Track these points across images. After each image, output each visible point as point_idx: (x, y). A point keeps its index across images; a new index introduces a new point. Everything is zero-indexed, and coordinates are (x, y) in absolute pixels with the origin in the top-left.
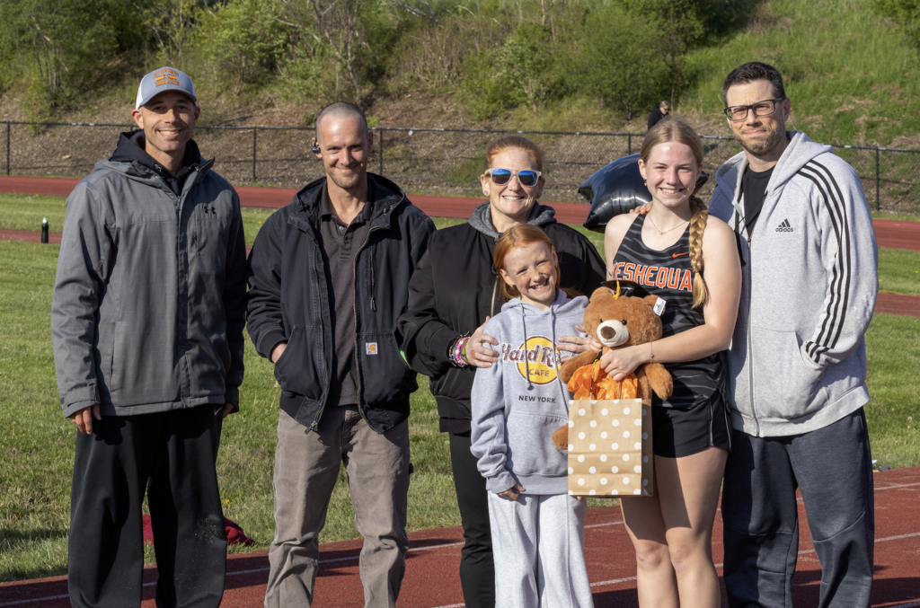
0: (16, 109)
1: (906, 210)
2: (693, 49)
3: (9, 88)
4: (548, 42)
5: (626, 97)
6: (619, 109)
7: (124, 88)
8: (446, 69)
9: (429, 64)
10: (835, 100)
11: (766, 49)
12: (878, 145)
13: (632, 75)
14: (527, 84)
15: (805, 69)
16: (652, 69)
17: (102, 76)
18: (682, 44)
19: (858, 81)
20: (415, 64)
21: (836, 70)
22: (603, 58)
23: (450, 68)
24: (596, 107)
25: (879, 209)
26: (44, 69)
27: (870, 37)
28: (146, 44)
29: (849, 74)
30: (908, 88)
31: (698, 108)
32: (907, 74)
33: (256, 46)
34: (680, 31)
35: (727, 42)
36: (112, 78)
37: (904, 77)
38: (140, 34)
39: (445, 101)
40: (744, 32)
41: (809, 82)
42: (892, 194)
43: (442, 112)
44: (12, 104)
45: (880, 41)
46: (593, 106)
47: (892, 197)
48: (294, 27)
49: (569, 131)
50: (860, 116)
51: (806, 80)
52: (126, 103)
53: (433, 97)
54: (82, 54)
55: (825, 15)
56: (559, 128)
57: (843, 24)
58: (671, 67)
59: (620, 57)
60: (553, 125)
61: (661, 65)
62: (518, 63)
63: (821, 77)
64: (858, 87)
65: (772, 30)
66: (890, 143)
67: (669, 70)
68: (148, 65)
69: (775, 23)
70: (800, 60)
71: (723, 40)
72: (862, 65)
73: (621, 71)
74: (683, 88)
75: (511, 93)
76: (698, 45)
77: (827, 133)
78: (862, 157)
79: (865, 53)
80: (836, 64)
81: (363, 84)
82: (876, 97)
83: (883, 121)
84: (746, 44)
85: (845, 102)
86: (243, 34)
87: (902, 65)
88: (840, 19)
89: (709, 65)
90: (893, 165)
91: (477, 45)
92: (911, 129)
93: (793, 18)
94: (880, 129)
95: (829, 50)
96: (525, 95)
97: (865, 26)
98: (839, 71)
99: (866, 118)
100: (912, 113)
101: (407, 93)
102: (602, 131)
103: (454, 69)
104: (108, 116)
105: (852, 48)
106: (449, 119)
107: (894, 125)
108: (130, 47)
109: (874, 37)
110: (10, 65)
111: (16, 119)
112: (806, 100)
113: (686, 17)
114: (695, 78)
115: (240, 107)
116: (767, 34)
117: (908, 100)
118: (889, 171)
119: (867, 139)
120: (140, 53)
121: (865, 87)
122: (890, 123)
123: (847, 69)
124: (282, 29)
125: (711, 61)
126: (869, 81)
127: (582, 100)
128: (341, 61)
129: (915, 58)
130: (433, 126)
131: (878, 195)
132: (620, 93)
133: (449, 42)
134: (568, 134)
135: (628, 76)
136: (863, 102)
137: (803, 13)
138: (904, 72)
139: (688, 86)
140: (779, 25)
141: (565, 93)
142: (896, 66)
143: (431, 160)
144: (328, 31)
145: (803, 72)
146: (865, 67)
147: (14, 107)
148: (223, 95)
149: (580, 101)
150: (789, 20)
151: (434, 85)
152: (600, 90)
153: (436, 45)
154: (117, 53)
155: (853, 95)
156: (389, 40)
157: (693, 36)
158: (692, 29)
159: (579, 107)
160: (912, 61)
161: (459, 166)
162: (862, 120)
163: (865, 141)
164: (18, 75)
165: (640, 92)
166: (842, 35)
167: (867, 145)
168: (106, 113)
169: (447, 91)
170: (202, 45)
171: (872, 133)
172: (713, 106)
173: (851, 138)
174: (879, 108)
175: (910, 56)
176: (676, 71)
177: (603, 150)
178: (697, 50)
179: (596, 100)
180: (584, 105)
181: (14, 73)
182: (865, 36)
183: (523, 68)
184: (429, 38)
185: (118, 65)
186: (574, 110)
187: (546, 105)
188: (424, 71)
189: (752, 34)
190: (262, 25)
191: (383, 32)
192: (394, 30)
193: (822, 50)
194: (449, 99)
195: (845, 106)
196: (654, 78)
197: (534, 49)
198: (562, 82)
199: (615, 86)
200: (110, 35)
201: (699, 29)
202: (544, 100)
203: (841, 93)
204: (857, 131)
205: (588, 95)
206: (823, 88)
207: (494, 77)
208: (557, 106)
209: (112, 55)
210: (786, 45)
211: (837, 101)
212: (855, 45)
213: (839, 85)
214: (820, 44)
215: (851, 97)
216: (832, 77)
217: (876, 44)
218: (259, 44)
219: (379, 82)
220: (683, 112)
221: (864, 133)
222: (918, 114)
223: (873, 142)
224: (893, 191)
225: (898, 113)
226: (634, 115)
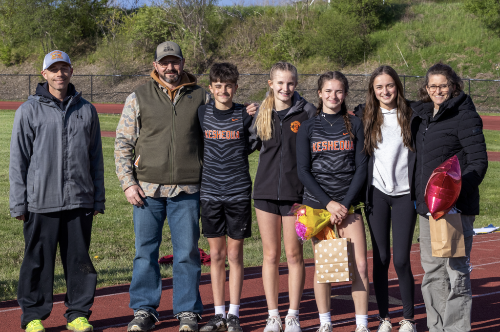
0: (32, 68)
2: (374, 31)
3: (28, 58)
4: (300, 29)
5: (341, 56)
6: (338, 62)
7: (86, 57)
8: (249, 44)
9: (240, 41)
10: (446, 55)
11: (411, 30)
12: (469, 78)
13: (344, 45)
14: (291, 51)
15: (431, 40)
16: (354, 42)
17: (75, 50)
18: (368, 29)
19: (458, 45)
20: (233, 41)
21: (446, 40)
22: (329, 37)
23: (251, 43)
24: (326, 61)
26: (46, 48)
27: (463, 23)
28: (97, 34)
29: (453, 42)
30: (483, 49)
31: (377, 61)
32: (482, 42)
33: (153, 34)
34: (367, 22)
35: (391, 27)
36: (80, 52)
37: (481, 43)
38: (94, 29)
39: (249, 60)
40: (400, 22)
41: (433, 46)
43: (248, 65)
44: (30, 66)
45: (468, 25)
46: (324, 61)
48: (171, 24)
49: (312, 73)
50: (459, 63)
51: (431, 45)
52: (88, 64)
53: (243, 58)
54: (64, 40)
55: (440, 12)
56: (307, 72)
57: (449, 17)
58: (363, 40)
59: (338, 36)
60: (304, 71)
61: (358, 39)
62: (286, 40)
63: (439, 44)
64: (458, 49)
65: (413, 20)
66: (475, 77)
67: (362, 42)
68: (98, 44)
69: (415, 17)
70: (428, 35)
71: (389, 26)
73: (338, 43)
74: (369, 51)
75: (283, 55)
76: (376, 29)
79: (461, 31)
80: (446, 37)
81: (207, 52)
82: (467, 53)
83: (471, 66)
84: (400, 28)
85: (452, 56)
86: (146, 28)
87: (480, 37)
88: (448, 14)
89: (382, 39)
90: (477, 88)
91: (264, 31)
92: (485, 69)
93: (424, 14)
94: (470, 70)
95: (443, 30)
96: (290, 56)
97: (460, 18)
98: (448, 41)
99: (463, 64)
100: (486, 61)
101: (230, 56)
103: (253, 44)
104: (79, 71)
105: (454, 29)
106: (251, 69)
107: (477, 68)
108: (89, 36)
109: (465, 23)
110: (28, 46)
111: (32, 73)
112: (432, 56)
113: (370, 15)
114: (375, 46)
115: (145, 65)
116: (411, 23)
117: (483, 55)
118: (475, 90)
119: (464, 74)
120: (93, 39)
121: (461, 49)
122: (475, 67)
123: (452, 39)
124: (165, 25)
125: (383, 37)
126: (463, 45)
127: (319, 58)
128: (196, 41)
129: (486, 33)
130: (244, 73)
132: (338, 54)
133: (250, 30)
134: (313, 75)
135: (342, 45)
136: (461, 56)
137: (429, 12)
138: (481, 40)
139: (372, 50)
140: (417, 18)
141: (310, 55)
142: (477, 37)
143: (244, 90)
144: (189, 26)
145: (430, 42)
146: (461, 38)
147: (31, 67)
148: (136, 59)
149: (317, 58)
150: (422, 15)
151: (244, 52)
152: (328, 53)
153: (244, 32)
154: (82, 39)
155: (456, 53)
156: (220, 29)
157: (373, 24)
158: (373, 21)
159: (317, 62)
160: (485, 35)
161: (258, 92)
162: (460, 65)
163: (462, 76)
164: (32, 51)
165: (348, 53)
166: (449, 22)
167: (464, 78)
168: (78, 69)
169: (250, 54)
170: (126, 34)
171: (466, 71)
172: (385, 60)
174: (469, 59)
175: (484, 33)
176: (366, 42)
178: (376, 31)
179: (326, 58)
180: (320, 61)
181: (30, 50)
182: (461, 23)
183: (288, 42)
184: (240, 28)
185: (83, 45)
186: (315, 63)
187: (300, 60)
188: (238, 45)
189: (403, 23)
190: (156, 23)
191: (217, 26)
192: (222, 24)
193: (438, 31)
194: (251, 59)
195: (452, 58)
196: (355, 46)
197: (294, 33)
198: (308, 49)
199: (335, 51)
200: (78, 30)
201: (377, 21)
202: (299, 58)
203: (450, 52)
205: (321, 55)
206: (441, 49)
207: (274, 47)
208: (306, 61)
209: (80, 40)
210: (421, 28)
212: (455, 27)
213: (448, 48)
214: (438, 27)
215: (454, 54)
216: (445, 44)
217: (466, 27)
218: (154, 33)
219: (216, 51)
220: (370, 63)
221: (462, 71)
222: (489, 62)
223: (466, 76)
224: (477, 101)
225: (478, 62)
226: (345, 65)
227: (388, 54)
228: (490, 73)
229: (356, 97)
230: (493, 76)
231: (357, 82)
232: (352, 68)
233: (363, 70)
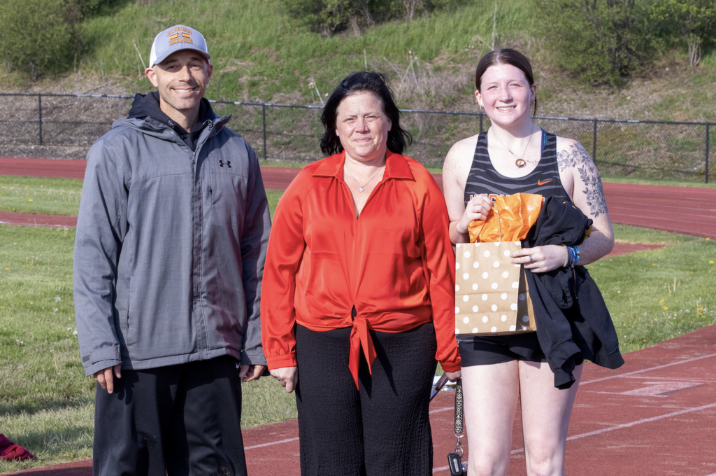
1: (290, 158)
2: (88, 17)
6: (26, 71)
10: (219, 63)
11: (154, 17)
12: (261, 101)
18: (79, 14)
19: (239, 45)
21: (218, 35)
24: (4, 70)
25: (266, 158)
27: (246, 6)
29: (230, 39)
30: (283, 51)
31: (97, 71)
32: (281, 39)
35: (119, 11)
40: (133, 3)
42: (276, 145)
47: (276, 147)
50: (242, 76)
58: (71, 34)
61: (61, 32)
64: (239, 51)
66: (271, 99)
67: (70, 36)
71: (114, 10)
72: (241, 31)
74: (83, 52)
76: (93, 14)
77: (215, 91)
78: (247, 112)
79: (243, 20)
80: (217, 30)
82: (255, 59)
83: (263, 80)
84: (135, 14)
85: (229, 63)
87: (276, 30)
89: (104, 32)
90: (275, 119)
92: (288, 87)
94: (261, 87)
95: (210, 19)
98: (221, 36)
99: (249, 78)
100: (288, 73)
102: (11, 92)
105: (231, 16)
107: (273, 84)
109: (250, 6)
114: (93, 44)
117: (284, 62)
118: (272, 124)
119: (250, 95)
121: (245, 51)
122: (270, 82)
123: (227, 34)
125: (105, 28)
126: (248, 45)
129: (287, 24)
131: (265, 146)
132: (28, 57)
136: (244, 64)
138: (279, 37)
139: (87, 51)
142: (271, 32)
146: (243, 33)
152: (10, 54)
155: (236, 57)
157: (88, 6)
160: (285, 27)
162: (245, 79)
163: (249, 97)
165: (47, 56)
166: (221, 5)
167: (251, 101)
171: (253, 90)
172: (111, 69)
173: (236, 95)
174: (259, 69)
175: (283, 22)
176: (74, 37)
177: (14, 109)
178: (93, 18)
179: (4, 64)
182: (241, 6)
189: (140, 4)
193: (203, 19)
195: (228, 67)
196: (59, 44)
199: (24, 50)
203: (224, 56)
204: (241, 89)
211: (221, 63)
212: (233, 13)
213: (221, 49)
214: (202, 12)
215: (233, 59)
216: (215, 42)
217: (251, 13)
220: (83, 74)
221: (247, 91)
222: (293, 74)
223: (255, 99)
224: (277, 142)
225: (276, 73)
226: (40, 77)
227: (116, 59)
228: (297, 94)
229: (61, 135)
230: (303, 98)
231: (61, 107)
232: (52, 83)
233: (72, 87)
